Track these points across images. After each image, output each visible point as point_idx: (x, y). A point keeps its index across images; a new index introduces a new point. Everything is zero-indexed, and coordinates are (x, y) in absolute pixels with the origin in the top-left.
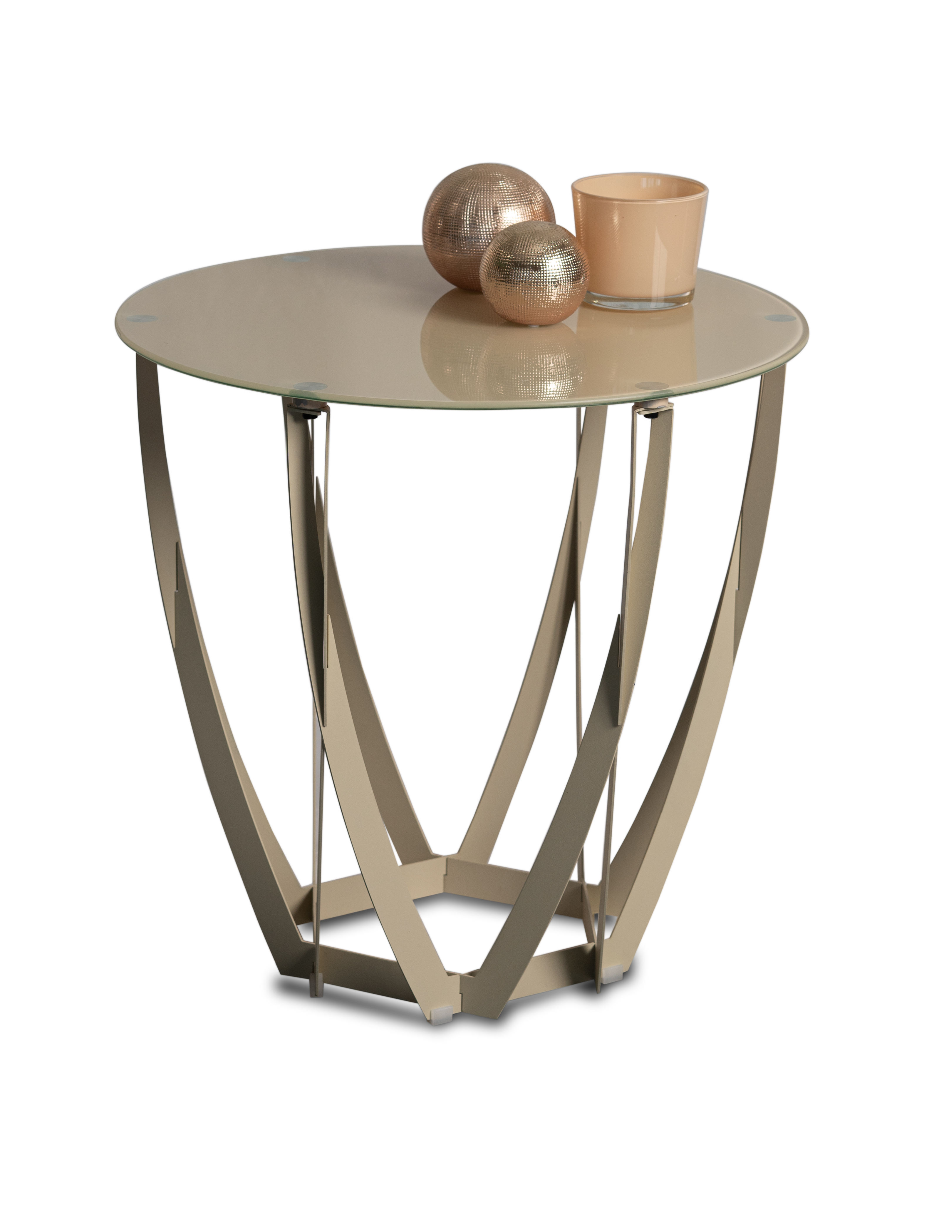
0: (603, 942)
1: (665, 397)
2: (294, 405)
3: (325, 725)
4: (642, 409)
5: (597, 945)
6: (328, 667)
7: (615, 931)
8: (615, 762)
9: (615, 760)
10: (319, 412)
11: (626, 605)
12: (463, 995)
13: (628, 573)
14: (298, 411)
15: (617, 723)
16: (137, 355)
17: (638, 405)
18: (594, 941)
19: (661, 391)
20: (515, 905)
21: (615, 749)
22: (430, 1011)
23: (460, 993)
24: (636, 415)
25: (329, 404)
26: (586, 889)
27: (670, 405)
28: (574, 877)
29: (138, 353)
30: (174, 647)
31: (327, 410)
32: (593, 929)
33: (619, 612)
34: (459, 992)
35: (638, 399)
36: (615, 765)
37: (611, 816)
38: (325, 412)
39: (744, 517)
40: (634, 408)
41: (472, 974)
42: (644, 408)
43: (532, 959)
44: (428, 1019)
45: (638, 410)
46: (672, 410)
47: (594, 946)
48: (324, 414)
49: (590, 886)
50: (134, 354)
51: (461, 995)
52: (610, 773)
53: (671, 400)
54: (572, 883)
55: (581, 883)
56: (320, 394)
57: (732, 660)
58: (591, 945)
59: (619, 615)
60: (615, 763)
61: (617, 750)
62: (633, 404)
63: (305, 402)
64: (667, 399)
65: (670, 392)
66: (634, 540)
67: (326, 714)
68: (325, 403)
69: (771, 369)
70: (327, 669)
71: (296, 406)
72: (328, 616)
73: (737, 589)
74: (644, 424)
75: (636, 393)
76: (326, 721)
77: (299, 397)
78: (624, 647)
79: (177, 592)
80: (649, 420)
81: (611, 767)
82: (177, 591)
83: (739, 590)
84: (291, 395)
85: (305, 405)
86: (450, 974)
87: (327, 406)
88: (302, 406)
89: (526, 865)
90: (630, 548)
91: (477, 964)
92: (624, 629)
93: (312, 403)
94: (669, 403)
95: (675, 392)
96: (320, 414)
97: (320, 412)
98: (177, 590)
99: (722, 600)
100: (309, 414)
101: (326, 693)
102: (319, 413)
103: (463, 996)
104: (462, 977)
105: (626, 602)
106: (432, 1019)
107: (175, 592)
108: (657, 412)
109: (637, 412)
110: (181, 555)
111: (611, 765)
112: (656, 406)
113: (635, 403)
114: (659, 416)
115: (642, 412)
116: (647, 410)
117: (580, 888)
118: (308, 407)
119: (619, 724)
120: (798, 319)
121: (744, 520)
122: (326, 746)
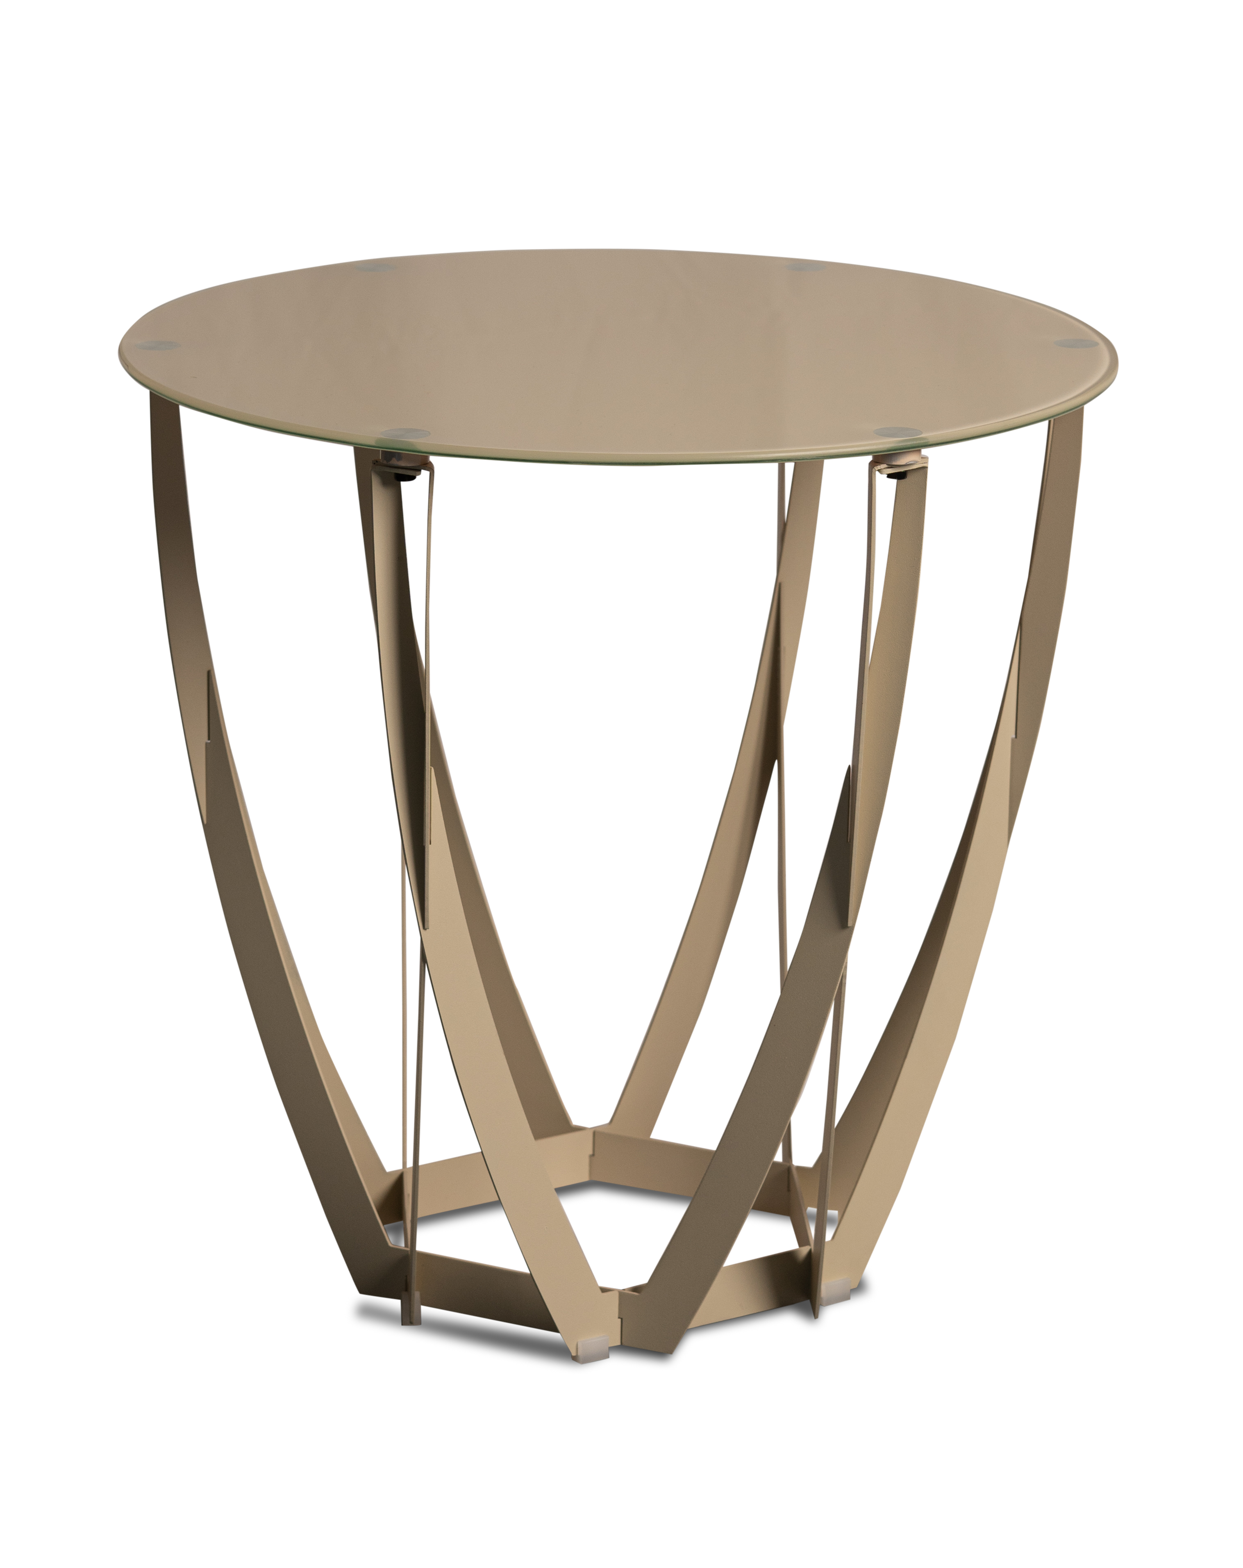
0: (824, 1245)
1: (916, 448)
2: (381, 461)
3: (426, 927)
4: (885, 466)
5: (814, 1249)
6: (430, 844)
7: (839, 1230)
8: (843, 980)
9: (844, 977)
10: (418, 471)
11: (860, 751)
12: (623, 1319)
13: (863, 705)
14: (388, 470)
15: (847, 924)
16: (151, 394)
17: (879, 459)
18: (808, 1243)
19: (910, 439)
20: (695, 1196)
21: (844, 961)
22: (576, 1343)
23: (619, 1318)
24: (875, 474)
25: (433, 459)
26: (794, 1172)
27: (924, 461)
28: (778, 1157)
29: (153, 392)
30: (205, 822)
31: (430, 467)
32: (808, 1229)
33: (850, 763)
34: (617, 1315)
35: (877, 450)
36: (843, 984)
37: (838, 1059)
38: (427, 470)
39: (1023, 633)
40: (872, 465)
41: (636, 1289)
42: (887, 464)
43: (722, 1269)
44: (574, 1354)
45: (879, 467)
46: (927, 467)
47: (810, 1251)
48: (425, 474)
49: (801, 1169)
50: (147, 392)
51: (620, 1320)
52: (835, 999)
53: (925, 452)
54: (776, 1164)
55: (788, 1164)
56: (420, 443)
57: (1007, 839)
58: (805, 1250)
59: (849, 766)
60: (843, 982)
61: (847, 963)
62: (870, 458)
63: (399, 456)
64: (920, 451)
65: (924, 441)
66: (872, 656)
67: (428, 912)
68: (427, 458)
69: (1067, 411)
70: (430, 846)
71: (385, 462)
72: (431, 769)
73: (1014, 736)
74: (887, 487)
75: (877, 442)
76: (428, 921)
77: (389, 449)
78: (856, 812)
79: (209, 743)
80: (894, 482)
81: (837, 987)
82: (209, 741)
83: (1016, 737)
84: (380, 446)
85: (398, 461)
86: (604, 1290)
87: (430, 462)
88: (394, 462)
89: (711, 1142)
90: (866, 662)
91: (643, 1278)
92: (858, 786)
93: (409, 457)
94: (922, 458)
95: (931, 441)
96: (420, 474)
97: (420, 471)
98: (209, 739)
99: (993, 751)
100: (403, 473)
101: (428, 881)
102: (417, 473)
103: (623, 1321)
104: (622, 1294)
105: (861, 746)
106: (579, 1354)
107: (206, 744)
108: (906, 471)
109: (877, 469)
110: (215, 689)
111: (838, 985)
112: (906, 461)
113: (874, 457)
114: (908, 477)
115: (884, 470)
116: (891, 467)
117: (786, 1171)
118: (402, 464)
119: (850, 924)
120: (1102, 346)
121: (1023, 638)
122: (427, 958)
